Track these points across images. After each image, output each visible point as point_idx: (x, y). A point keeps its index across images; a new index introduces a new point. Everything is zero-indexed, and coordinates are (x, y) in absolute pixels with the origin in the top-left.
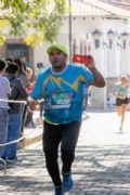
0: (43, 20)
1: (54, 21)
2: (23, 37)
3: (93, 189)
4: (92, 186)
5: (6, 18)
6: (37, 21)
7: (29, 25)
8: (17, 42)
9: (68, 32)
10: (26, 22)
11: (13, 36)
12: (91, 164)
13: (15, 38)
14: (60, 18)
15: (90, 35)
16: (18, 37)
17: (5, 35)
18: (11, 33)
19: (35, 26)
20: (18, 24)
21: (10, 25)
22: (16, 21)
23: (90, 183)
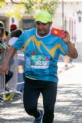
0: (46, 4)
1: (53, 5)
2: (33, 15)
3: (77, 111)
4: (77, 109)
5: (23, 3)
6: (42, 5)
7: (37, 8)
8: (30, 18)
9: (61, 12)
10: (35, 5)
11: (27, 15)
12: (76, 95)
13: (28, 16)
14: (56, 3)
15: (75, 14)
16: (30, 15)
17: (22, 14)
18: (26, 12)
19: (41, 8)
20: (30, 7)
21: (25, 8)
22: (29, 5)
23: (75, 107)
